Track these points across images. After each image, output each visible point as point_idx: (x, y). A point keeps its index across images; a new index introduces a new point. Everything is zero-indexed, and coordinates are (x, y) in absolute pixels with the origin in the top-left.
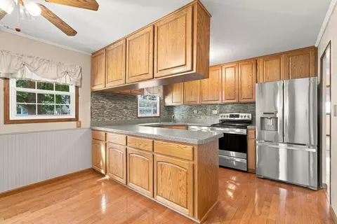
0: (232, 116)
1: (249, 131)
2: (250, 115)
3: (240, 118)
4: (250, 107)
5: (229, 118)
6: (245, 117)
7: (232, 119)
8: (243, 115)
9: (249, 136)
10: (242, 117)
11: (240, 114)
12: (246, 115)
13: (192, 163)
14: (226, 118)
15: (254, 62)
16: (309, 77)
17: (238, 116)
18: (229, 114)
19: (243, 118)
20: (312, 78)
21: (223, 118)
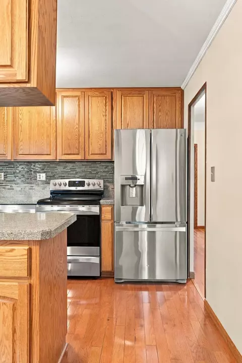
0: (72, 184)
1: (103, 209)
2: (102, 182)
3: (86, 188)
4: (101, 168)
5: (67, 188)
6: (94, 185)
7: (73, 188)
8: (91, 181)
9: (103, 217)
10: (89, 185)
11: (86, 181)
12: (96, 181)
13: (26, 282)
14: (63, 188)
15: (109, 94)
16: (175, 128)
17: (82, 184)
18: (67, 181)
19: (91, 188)
20: (178, 130)
21: (58, 188)
